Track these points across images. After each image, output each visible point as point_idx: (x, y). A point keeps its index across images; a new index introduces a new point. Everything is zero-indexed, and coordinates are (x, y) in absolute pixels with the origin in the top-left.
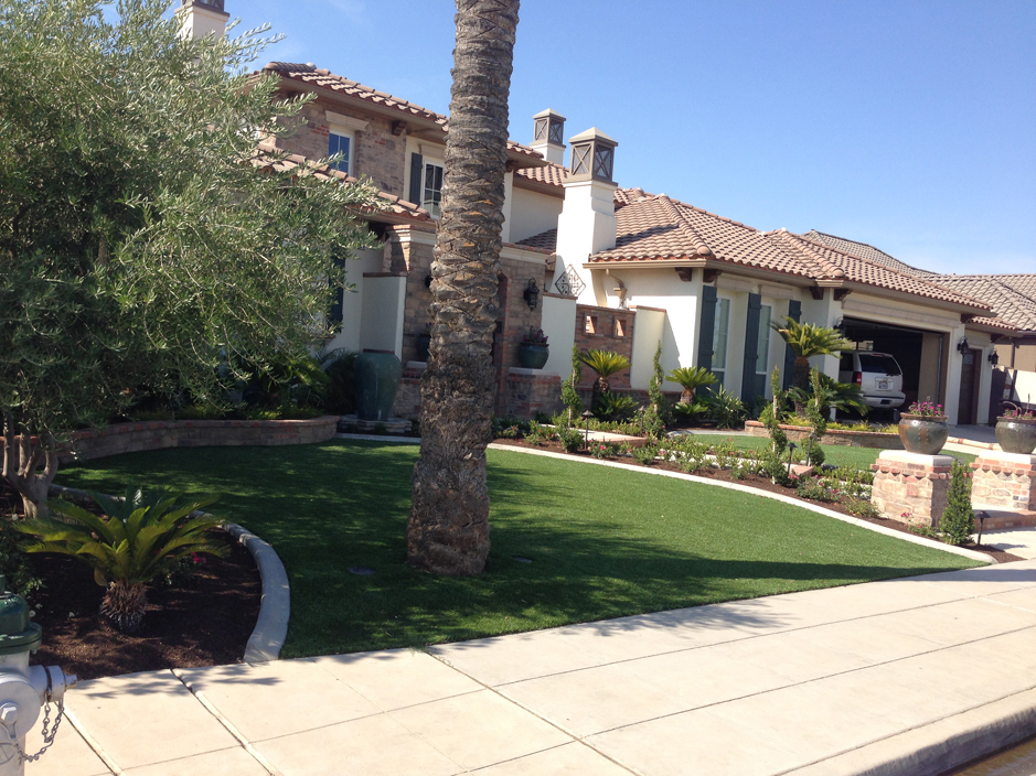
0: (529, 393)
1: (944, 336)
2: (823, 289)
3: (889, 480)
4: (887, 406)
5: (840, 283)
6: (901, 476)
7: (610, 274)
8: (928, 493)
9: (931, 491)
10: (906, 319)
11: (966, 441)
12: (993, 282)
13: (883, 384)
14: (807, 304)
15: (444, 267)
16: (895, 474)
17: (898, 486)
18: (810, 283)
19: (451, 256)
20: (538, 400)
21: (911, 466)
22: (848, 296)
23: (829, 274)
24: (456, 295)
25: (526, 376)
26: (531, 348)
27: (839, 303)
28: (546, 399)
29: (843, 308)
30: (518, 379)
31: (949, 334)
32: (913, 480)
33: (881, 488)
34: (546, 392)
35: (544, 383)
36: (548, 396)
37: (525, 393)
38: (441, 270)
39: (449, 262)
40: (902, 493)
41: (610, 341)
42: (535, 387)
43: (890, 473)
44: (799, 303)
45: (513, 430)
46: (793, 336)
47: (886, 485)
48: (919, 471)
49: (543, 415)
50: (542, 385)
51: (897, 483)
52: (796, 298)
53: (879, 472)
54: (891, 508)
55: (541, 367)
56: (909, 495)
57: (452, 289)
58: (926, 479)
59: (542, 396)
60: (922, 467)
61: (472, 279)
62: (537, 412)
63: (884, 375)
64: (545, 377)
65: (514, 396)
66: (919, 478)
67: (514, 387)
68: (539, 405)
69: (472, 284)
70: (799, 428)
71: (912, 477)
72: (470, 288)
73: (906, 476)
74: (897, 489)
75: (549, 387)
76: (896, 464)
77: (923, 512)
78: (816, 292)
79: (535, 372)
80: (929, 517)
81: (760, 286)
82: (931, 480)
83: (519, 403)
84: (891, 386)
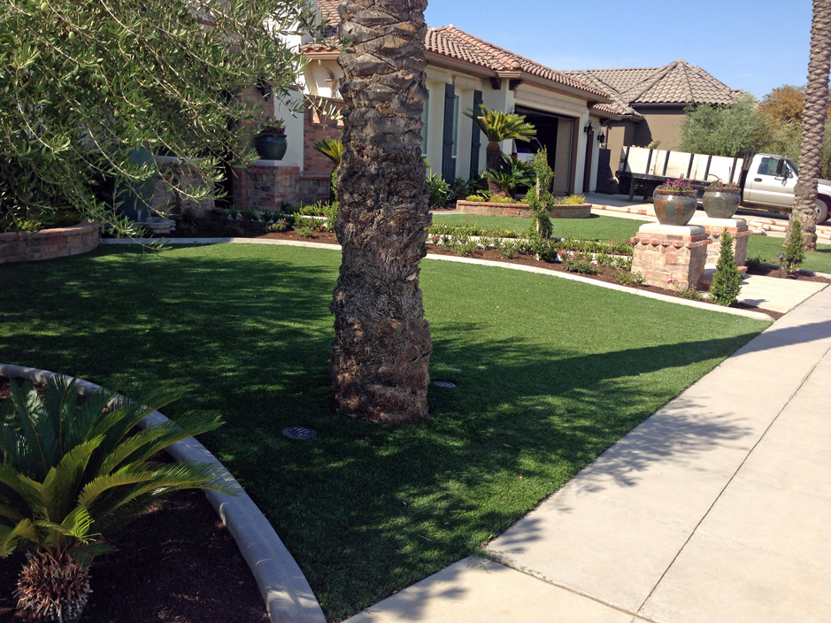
0: (273, 185)
1: (575, 120)
2: (501, 79)
3: (649, 251)
5: (517, 75)
6: (660, 247)
7: (322, 65)
8: (686, 261)
9: (689, 258)
10: (555, 106)
11: (608, 207)
12: (589, 75)
14: (488, 93)
15: (364, 29)
16: (655, 245)
17: (657, 256)
18: (492, 74)
19: (375, 14)
20: (282, 191)
21: (670, 237)
22: (520, 86)
23: (508, 66)
24: (386, 68)
25: (269, 168)
26: (269, 139)
27: (512, 92)
28: (289, 190)
29: (515, 97)
30: (261, 171)
31: (579, 118)
32: (672, 250)
33: (641, 258)
34: (288, 183)
35: (286, 174)
36: (290, 186)
37: (269, 184)
38: (361, 34)
39: (371, 22)
40: (661, 261)
41: (334, 130)
42: (278, 178)
43: (650, 245)
44: (481, 93)
45: (281, 224)
46: (489, 122)
47: (647, 255)
48: (677, 241)
49: (288, 205)
50: (284, 176)
51: (658, 253)
52: (479, 89)
53: (639, 244)
54: (650, 276)
55: (280, 158)
56: (667, 263)
57: (379, 61)
58: (684, 248)
59: (285, 187)
60: (680, 238)
61: (404, 46)
62: (282, 203)
64: (287, 168)
65: (256, 188)
66: (678, 248)
67: (256, 180)
68: (282, 196)
69: (403, 53)
70: (503, 204)
71: (672, 247)
72: (402, 58)
73: (665, 246)
74: (655, 259)
75: (291, 178)
76: (655, 236)
77: (681, 277)
78: (495, 82)
79: (277, 163)
80: (687, 281)
81: (454, 77)
82: (689, 249)
83: (264, 194)
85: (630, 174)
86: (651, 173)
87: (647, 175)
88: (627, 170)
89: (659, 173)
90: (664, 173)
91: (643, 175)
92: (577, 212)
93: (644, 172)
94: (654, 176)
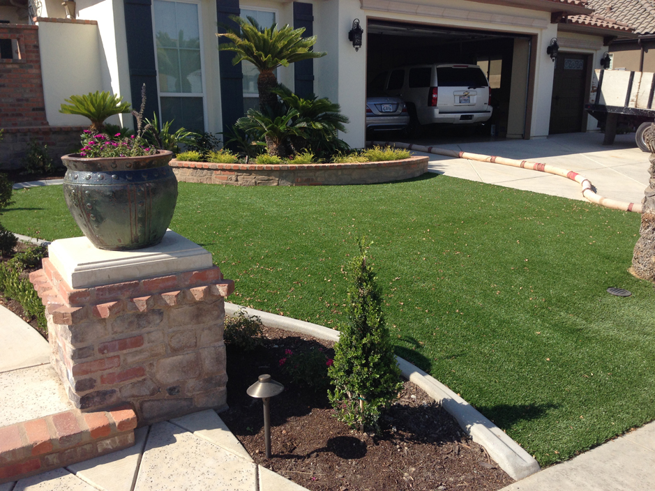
1: (531, 38)
4: (469, 121)
13: (465, 98)
31: (537, 36)
44: (309, 6)
63: (465, 88)
84: (473, 100)
85: (604, 107)
86: (631, 105)
87: (626, 108)
88: (600, 103)
89: (643, 105)
90: (650, 105)
91: (620, 109)
92: (355, 175)
93: (622, 104)
94: (635, 110)
